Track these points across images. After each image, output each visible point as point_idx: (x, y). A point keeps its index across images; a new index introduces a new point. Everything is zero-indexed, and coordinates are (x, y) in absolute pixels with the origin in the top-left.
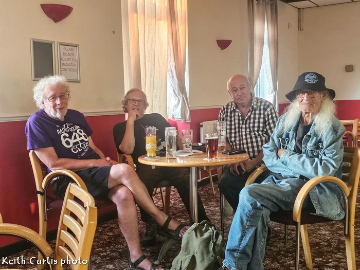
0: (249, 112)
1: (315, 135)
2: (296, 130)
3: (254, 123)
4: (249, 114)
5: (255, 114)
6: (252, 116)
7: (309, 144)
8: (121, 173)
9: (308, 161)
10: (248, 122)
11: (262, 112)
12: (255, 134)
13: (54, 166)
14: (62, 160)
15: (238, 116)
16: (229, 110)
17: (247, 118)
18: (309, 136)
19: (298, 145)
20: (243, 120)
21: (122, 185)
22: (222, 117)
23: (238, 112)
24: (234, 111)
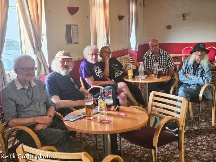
0: (159, 56)
1: (202, 68)
2: (193, 66)
3: (162, 61)
4: (159, 57)
5: (162, 57)
6: (161, 58)
7: (199, 71)
8: (123, 86)
9: (201, 78)
10: (159, 61)
11: (165, 56)
12: (162, 66)
13: (93, 84)
14: (97, 82)
15: (154, 58)
16: (149, 56)
17: (158, 59)
18: (199, 68)
19: (195, 72)
20: (156, 60)
21: (122, 91)
22: (145, 59)
23: (153, 56)
24: (152, 56)
